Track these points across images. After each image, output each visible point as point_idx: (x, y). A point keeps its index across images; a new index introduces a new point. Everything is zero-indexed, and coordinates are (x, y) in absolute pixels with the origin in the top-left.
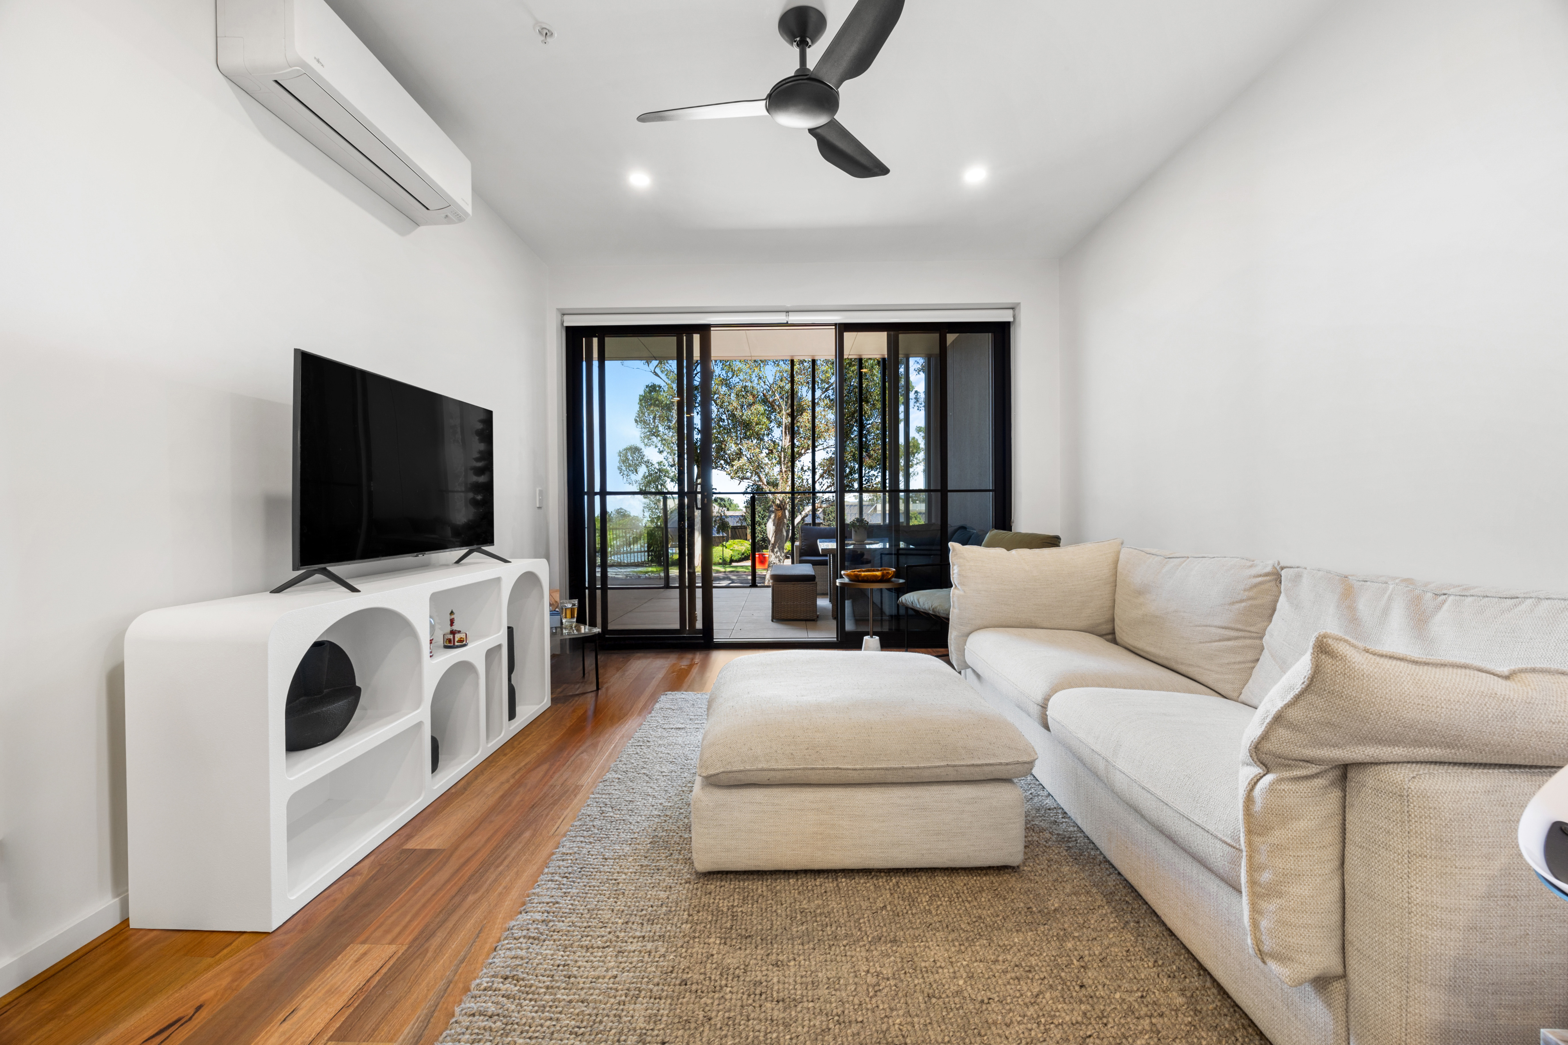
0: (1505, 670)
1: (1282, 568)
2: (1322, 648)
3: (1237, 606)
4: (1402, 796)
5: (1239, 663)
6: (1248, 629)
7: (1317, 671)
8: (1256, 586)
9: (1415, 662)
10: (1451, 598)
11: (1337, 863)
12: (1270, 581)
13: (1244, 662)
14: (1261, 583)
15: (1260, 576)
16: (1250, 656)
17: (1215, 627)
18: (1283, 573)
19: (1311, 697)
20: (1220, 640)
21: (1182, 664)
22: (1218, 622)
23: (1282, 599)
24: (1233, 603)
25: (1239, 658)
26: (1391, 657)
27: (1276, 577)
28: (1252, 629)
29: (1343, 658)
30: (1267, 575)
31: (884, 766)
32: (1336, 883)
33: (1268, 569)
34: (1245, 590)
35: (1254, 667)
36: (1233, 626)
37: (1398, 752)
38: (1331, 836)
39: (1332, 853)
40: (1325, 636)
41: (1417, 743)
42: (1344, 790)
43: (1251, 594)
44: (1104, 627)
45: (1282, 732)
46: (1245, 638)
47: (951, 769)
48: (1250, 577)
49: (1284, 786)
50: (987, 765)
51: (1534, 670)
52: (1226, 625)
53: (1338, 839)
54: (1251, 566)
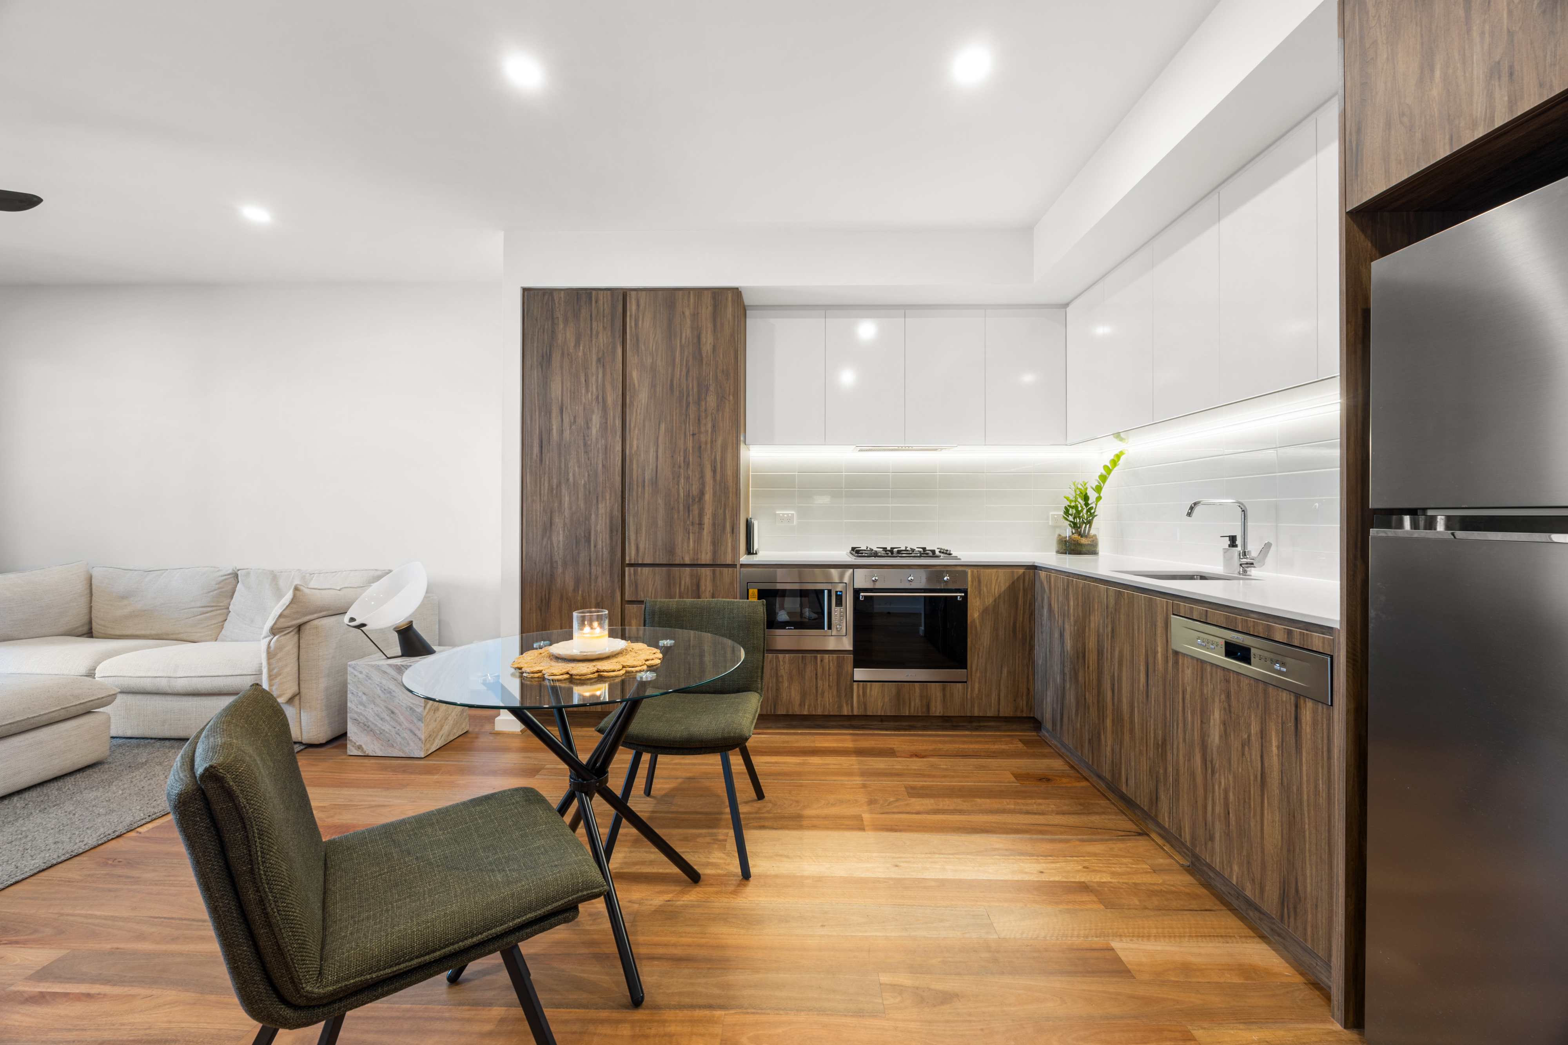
0: (339, 589)
1: (238, 570)
2: (296, 589)
3: (212, 593)
4: (317, 628)
5: (214, 624)
6: (219, 605)
7: (294, 596)
8: (223, 581)
9: (319, 589)
10: (316, 575)
11: (297, 658)
12: (231, 578)
13: (217, 623)
14: (226, 579)
15: (226, 575)
16: (221, 619)
17: (198, 607)
18: (239, 573)
19: (292, 605)
20: (201, 615)
21: (172, 634)
22: (198, 604)
23: (239, 585)
24: (209, 592)
25: (214, 622)
26: (314, 589)
27: (235, 575)
28: (221, 604)
29: (302, 591)
30: (229, 574)
31: (10, 721)
32: (297, 664)
33: (230, 571)
34: (216, 584)
35: (223, 625)
36: (209, 605)
37: (316, 616)
38: (296, 650)
39: (296, 655)
40: (297, 585)
41: (321, 611)
42: (299, 634)
43: (220, 586)
44: (81, 629)
45: (282, 620)
46: (217, 610)
47: (63, 710)
48: (219, 577)
49: (282, 638)
50: (89, 701)
51: (345, 588)
52: (205, 605)
53: (297, 650)
54: (218, 571)
